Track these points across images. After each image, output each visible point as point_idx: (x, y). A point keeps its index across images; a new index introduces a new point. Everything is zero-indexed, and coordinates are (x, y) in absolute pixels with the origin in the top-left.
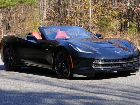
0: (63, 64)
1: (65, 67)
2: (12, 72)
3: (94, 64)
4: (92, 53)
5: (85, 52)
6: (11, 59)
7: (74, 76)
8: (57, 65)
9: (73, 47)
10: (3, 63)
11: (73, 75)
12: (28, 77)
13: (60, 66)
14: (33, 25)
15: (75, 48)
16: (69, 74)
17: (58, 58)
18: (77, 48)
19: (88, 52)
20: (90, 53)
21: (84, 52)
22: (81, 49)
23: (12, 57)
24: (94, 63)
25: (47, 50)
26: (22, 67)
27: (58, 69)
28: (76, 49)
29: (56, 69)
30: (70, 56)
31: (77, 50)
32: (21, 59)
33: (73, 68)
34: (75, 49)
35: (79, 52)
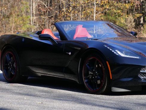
0: (95, 74)
1: (99, 77)
2: (16, 84)
3: (142, 73)
4: (138, 58)
5: (128, 56)
6: (13, 66)
7: (113, 91)
8: (87, 74)
9: (111, 49)
10: (2, 72)
11: (111, 89)
12: (43, 91)
13: (91, 76)
14: (21, 22)
15: (113, 51)
16: (106, 87)
17: (88, 65)
18: (116, 50)
19: (132, 57)
20: (136, 57)
21: (126, 56)
22: (122, 53)
23: (15, 63)
24: (141, 71)
25: (70, 53)
26: (29, 78)
27: (87, 80)
28: (115, 53)
29: (85, 81)
30: (107, 62)
31: (117, 54)
32: (29, 67)
33: (111, 78)
34: (113, 53)
35: (119, 57)
